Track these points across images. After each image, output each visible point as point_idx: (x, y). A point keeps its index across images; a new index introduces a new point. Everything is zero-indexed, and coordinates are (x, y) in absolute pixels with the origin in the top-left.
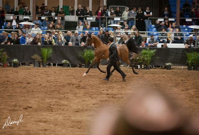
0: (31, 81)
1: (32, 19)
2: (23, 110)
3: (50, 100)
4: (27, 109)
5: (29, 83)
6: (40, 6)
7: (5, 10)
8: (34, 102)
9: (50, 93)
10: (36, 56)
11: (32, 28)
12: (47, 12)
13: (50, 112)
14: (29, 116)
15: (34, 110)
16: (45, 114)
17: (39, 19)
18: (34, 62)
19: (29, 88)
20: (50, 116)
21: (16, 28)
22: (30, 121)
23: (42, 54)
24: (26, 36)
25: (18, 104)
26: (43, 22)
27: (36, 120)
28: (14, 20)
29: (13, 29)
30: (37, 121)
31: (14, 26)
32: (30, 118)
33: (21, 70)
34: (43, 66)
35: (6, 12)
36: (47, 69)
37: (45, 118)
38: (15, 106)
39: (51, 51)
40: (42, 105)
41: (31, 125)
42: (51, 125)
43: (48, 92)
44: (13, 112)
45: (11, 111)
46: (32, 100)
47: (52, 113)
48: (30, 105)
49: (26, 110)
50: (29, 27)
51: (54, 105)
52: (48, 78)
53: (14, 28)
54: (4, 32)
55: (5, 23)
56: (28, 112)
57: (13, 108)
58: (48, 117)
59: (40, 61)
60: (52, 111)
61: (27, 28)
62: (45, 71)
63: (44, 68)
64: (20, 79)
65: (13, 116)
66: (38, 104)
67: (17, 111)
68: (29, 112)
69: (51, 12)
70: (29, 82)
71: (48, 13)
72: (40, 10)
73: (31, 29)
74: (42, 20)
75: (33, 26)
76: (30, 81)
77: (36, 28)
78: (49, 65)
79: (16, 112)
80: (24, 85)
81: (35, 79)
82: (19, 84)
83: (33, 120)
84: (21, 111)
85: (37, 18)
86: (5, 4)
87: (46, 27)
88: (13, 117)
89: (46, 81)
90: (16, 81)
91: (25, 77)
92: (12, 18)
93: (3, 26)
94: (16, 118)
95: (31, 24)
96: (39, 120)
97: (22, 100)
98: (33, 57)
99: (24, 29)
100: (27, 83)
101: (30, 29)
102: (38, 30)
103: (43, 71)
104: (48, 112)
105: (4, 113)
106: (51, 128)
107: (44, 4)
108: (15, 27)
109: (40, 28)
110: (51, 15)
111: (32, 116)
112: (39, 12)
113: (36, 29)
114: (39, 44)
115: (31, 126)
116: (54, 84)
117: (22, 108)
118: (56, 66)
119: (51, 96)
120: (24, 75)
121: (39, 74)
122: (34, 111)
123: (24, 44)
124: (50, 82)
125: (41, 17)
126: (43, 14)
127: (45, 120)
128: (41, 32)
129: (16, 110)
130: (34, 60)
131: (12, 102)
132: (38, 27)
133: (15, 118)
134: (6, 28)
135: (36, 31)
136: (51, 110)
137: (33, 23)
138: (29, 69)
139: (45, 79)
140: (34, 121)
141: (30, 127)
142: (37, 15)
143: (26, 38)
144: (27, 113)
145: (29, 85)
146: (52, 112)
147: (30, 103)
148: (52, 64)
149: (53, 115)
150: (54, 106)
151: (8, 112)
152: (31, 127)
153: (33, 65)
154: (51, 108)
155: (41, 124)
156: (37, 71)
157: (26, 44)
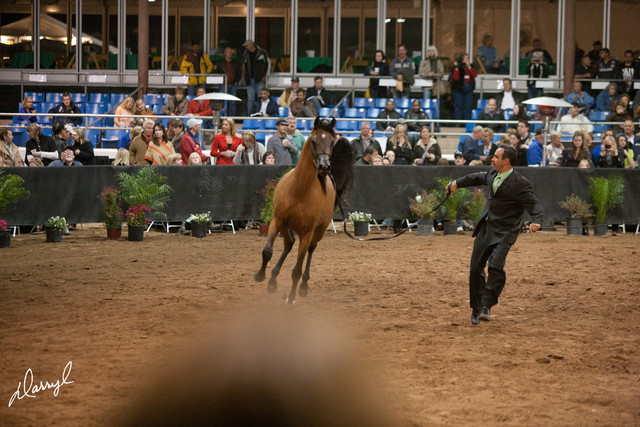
0: (560, 277)
1: (562, 88)
2: (537, 365)
3: (618, 338)
4: (549, 362)
5: (552, 284)
6: (588, 48)
7: (483, 62)
8: (570, 342)
9: (620, 316)
10: (574, 203)
11: (562, 115)
12: (608, 66)
13: (621, 375)
14: (556, 385)
15: (571, 367)
16: (606, 379)
17: (583, 90)
18: (569, 220)
19: (553, 299)
20: (621, 387)
21: (512, 118)
22: (558, 400)
23: (592, 197)
25: (521, 348)
27: (578, 396)
28: (506, 93)
29: (504, 119)
30: (579, 401)
31: (509, 110)
32: (558, 390)
33: (528, 245)
34: (597, 233)
35: (483, 69)
36: (608, 241)
37: (606, 393)
38: (512, 352)
39: (620, 187)
40: (595, 352)
41: (563, 411)
42: (625, 415)
43: (613, 312)
44: (506, 370)
45: (501, 369)
46: (564, 335)
47: (627, 379)
48: (556, 352)
49: (545, 365)
50: (551, 113)
51: (631, 352)
52: (612, 269)
53: (506, 117)
54: (479, 127)
55: (479, 102)
56: (550, 372)
57: (505, 358)
58: (613, 390)
59: (586, 216)
60: (627, 372)
61: (547, 115)
62: (603, 249)
63: (598, 239)
64: (526, 273)
65: (507, 383)
66: (582, 349)
67: (520, 367)
68: (554, 373)
69: (621, 66)
70: (554, 281)
71: (610, 69)
72: (586, 61)
73: (560, 120)
75: (565, 111)
76: (555, 276)
77: (574, 116)
78: (615, 228)
79: (514, 371)
80: (538, 290)
81: (570, 271)
82: (524, 286)
83: (566, 396)
84: (529, 368)
85: (577, 86)
86: (481, 45)
87: (606, 113)
88: (507, 387)
89: (604, 277)
90: (515, 277)
91: (540, 266)
92: (500, 85)
93: (474, 111)
94: (515, 388)
95: (560, 103)
96: (587, 397)
97: (532, 335)
98: (565, 205)
99: (539, 120)
100: (547, 284)
101: (557, 118)
102: (579, 122)
103: (596, 246)
104: (613, 373)
105: (478, 373)
106: (624, 422)
107: (599, 43)
108: (511, 113)
109: (587, 116)
110: (620, 75)
111: (565, 386)
112: (584, 67)
113: (576, 120)
114: (584, 164)
115: (562, 414)
116: (632, 289)
117: (532, 360)
118: (637, 232)
119: (621, 325)
120: (537, 259)
121: (584, 258)
122: (569, 370)
123: (537, 166)
124: (618, 282)
125: (589, 84)
126: (597, 75)
127: (607, 398)
128: (590, 128)
129: (516, 365)
130: (568, 212)
131: (504, 339)
132: (581, 112)
133: (513, 389)
134: (482, 116)
135: (573, 125)
136: (622, 368)
137: (566, 101)
138: (554, 241)
139: (603, 271)
140: (570, 400)
141: (557, 416)
142: (577, 76)
143: (544, 146)
144: (548, 376)
145: (553, 290)
146: (626, 375)
147: (558, 345)
148: (623, 226)
149: (629, 382)
150: (631, 357)
151: (492, 370)
152: (562, 419)
153: (565, 229)
154: (622, 361)
155: (593, 410)
156: (578, 248)
157: (543, 164)
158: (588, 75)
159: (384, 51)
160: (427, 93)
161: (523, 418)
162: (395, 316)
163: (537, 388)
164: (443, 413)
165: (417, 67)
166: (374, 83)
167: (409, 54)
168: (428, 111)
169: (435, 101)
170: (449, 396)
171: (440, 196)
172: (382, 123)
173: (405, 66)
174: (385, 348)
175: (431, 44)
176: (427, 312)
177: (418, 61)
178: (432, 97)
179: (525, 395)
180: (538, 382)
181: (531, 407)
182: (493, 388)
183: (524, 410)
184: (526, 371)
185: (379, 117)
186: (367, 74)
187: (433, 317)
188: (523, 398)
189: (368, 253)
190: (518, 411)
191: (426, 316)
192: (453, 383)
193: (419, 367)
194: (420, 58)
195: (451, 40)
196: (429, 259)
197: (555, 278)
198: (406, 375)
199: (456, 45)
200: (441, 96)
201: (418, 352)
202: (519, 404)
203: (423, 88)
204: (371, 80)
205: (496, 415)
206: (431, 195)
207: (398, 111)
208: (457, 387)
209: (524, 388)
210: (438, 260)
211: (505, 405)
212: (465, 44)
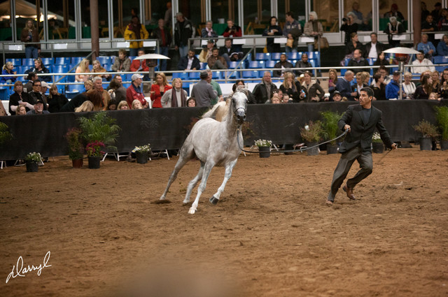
0: (416, 183)
1: (412, 39)
5: (410, 189)
6: (431, 8)
8: (425, 233)
10: (425, 126)
14: (414, 267)
18: (421, 139)
19: (411, 201)
22: (417, 278)
23: (438, 121)
24: (401, 80)
26: (439, 45)
27: (432, 275)
28: (372, 45)
29: (369, 65)
30: (433, 279)
31: (372, 58)
32: (416, 271)
33: (391, 160)
34: (443, 148)
41: (421, 286)
44: (377, 256)
45: (373, 256)
46: (420, 228)
53: (371, 63)
57: (376, 247)
59: (434, 136)
61: (402, 61)
63: (444, 152)
64: (391, 181)
65: (378, 267)
66: (434, 238)
67: (387, 254)
70: (411, 186)
72: (430, 19)
73: (411, 64)
74: (436, 42)
76: (412, 183)
77: (421, 61)
79: (383, 257)
80: (399, 193)
81: (423, 178)
82: (389, 191)
83: (423, 274)
85: (424, 36)
88: (378, 269)
90: (381, 185)
91: (400, 175)
92: (368, 39)
94: (384, 270)
95: (411, 51)
96: (439, 275)
97: (396, 228)
98: (418, 128)
99: (396, 64)
100: (406, 189)
101: (409, 63)
102: (425, 64)
103: (442, 159)
105: (356, 259)
107: (439, 4)
111: (422, 267)
112: (428, 23)
113: (422, 63)
114: (433, 96)
115: (420, 289)
120: (398, 170)
121: (434, 168)
123: (395, 99)
125: (433, 35)
128: (433, 69)
129: (384, 252)
130: (420, 134)
131: (374, 233)
133: (382, 271)
138: (410, 155)
140: (426, 278)
141: (417, 291)
142: (423, 30)
143: (400, 84)
145: (411, 193)
147: (416, 236)
151: (366, 257)
152: (420, 293)
153: (419, 146)
155: (444, 285)
156: (429, 160)
157: (400, 98)
158: (432, 29)
159: (277, 16)
160: (310, 47)
161: (391, 292)
162: (292, 218)
163: (401, 269)
164: (330, 291)
165: (302, 28)
166: (270, 41)
167: (296, 18)
168: (312, 61)
169: (316, 53)
170: (334, 278)
171: (323, 125)
172: (277, 71)
173: (293, 27)
174: (285, 244)
175: (312, 10)
176: (316, 214)
177: (303, 23)
178: (314, 50)
179: (392, 276)
180: (402, 265)
181: (397, 284)
182: (367, 270)
183: (392, 286)
184: (392, 256)
185: (275, 67)
186: (264, 35)
187: (321, 218)
188: (390, 278)
189: (271, 171)
190: (387, 288)
191: (315, 217)
192: (337, 268)
193: (311, 256)
194: (304, 21)
195: (327, 6)
196: (316, 173)
197: (412, 184)
198: (302, 263)
199: (331, 10)
200: (321, 49)
201: (310, 245)
202: (388, 282)
203: (307, 43)
204: (268, 39)
205: (371, 292)
206: (317, 125)
207: (289, 61)
208: (340, 271)
209: (391, 270)
210: (323, 174)
211: (377, 283)
212: (338, 9)
